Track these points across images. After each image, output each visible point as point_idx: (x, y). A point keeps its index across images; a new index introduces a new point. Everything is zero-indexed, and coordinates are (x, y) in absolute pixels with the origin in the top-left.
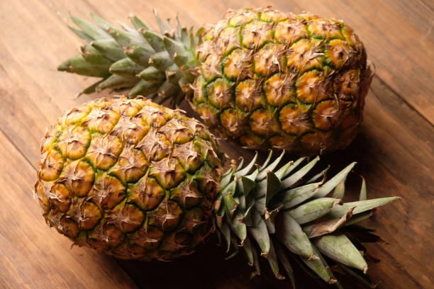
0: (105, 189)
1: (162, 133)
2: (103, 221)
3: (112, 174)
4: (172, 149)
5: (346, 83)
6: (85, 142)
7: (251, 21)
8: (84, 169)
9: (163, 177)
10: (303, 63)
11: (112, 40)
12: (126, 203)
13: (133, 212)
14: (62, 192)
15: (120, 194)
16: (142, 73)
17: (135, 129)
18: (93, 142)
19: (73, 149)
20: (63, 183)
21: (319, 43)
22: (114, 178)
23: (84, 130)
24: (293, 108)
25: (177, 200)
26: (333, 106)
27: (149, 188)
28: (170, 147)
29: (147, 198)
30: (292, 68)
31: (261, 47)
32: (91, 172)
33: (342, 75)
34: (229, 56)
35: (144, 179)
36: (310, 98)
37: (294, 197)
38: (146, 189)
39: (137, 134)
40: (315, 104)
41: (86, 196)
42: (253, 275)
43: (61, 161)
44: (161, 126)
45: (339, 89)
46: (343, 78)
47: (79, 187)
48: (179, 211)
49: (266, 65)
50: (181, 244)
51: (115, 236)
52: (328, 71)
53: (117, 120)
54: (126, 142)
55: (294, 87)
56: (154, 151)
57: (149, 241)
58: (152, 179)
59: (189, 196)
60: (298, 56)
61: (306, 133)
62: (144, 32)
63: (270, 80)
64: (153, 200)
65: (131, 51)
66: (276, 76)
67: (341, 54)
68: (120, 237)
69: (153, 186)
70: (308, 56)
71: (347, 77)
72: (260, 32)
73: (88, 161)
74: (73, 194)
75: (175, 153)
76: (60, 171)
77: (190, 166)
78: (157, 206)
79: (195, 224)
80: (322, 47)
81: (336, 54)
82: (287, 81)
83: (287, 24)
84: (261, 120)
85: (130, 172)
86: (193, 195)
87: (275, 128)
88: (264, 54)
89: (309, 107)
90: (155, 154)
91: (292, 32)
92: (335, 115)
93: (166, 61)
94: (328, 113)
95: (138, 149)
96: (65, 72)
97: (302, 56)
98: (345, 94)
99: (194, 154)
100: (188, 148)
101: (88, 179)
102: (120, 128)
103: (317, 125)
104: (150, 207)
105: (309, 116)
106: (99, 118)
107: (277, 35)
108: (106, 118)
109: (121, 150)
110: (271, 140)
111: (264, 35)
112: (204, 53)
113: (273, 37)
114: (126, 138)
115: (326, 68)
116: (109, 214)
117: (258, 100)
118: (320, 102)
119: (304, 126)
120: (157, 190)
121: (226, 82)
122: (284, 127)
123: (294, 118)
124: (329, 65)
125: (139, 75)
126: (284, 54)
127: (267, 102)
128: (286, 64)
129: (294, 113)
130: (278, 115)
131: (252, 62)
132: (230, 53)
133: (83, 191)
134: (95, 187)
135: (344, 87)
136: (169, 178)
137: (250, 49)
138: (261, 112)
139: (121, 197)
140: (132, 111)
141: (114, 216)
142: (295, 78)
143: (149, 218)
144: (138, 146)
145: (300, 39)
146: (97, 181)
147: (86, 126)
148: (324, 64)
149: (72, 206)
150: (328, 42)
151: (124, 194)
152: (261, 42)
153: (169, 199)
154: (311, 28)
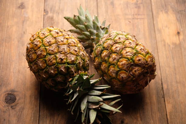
0: (41, 51)
1: (69, 48)
2: (35, 61)
3: (45, 49)
4: (68, 54)
5: (135, 70)
6: (46, 35)
7: (123, 35)
8: (40, 42)
9: (58, 58)
10: (126, 55)
11: (85, 19)
12: (44, 60)
13: (44, 63)
14: (31, 46)
15: (44, 56)
16: (84, 32)
17: (62, 41)
18: (48, 37)
19: (42, 35)
20: (33, 43)
21: (135, 52)
22: (45, 50)
23: (49, 32)
24: (114, 67)
25: (58, 68)
26: (126, 74)
27: (52, 59)
28: (68, 53)
29: (50, 62)
30: (121, 54)
31: (118, 43)
32: (41, 44)
33: (135, 67)
34: (108, 40)
35: (52, 56)
36: (120, 67)
37: (93, 92)
38: (51, 59)
39: (61, 43)
40: (121, 70)
41: (35, 50)
42: (68, 110)
43: (37, 37)
44: (71, 46)
45: (131, 70)
46: (135, 68)
47: (35, 47)
48: (56, 72)
49: (115, 49)
50: (52, 84)
51: (36, 68)
52: (131, 62)
53: (60, 36)
54: (56, 42)
55: (118, 61)
56: (62, 50)
57: (43, 76)
58: (55, 57)
59: (62, 69)
60: (126, 52)
61: (114, 78)
62: (94, 21)
63: (113, 54)
64: (51, 63)
65: (86, 24)
66: (116, 54)
67: (139, 60)
68: (37, 69)
69: (54, 59)
70: (128, 54)
71: (136, 68)
72: (121, 39)
73: (42, 41)
74: (33, 48)
75: (68, 55)
76: (34, 40)
77: (69, 61)
78: (51, 66)
79: (59, 80)
80: (135, 54)
81: (138, 59)
82: (117, 57)
83: (131, 41)
84: (104, 65)
85: (50, 51)
86: (64, 70)
87: (106, 71)
88: (117, 45)
89: (119, 69)
90: (62, 51)
91: (130, 44)
92: (125, 77)
93: (94, 33)
94: (123, 75)
95: (58, 47)
96: (66, 20)
97: (127, 52)
98: (132, 73)
99: (73, 59)
100: (73, 57)
101: (39, 46)
102: (58, 38)
103: (118, 77)
104: (49, 65)
105: (117, 73)
106: (55, 32)
107: (125, 42)
108: (58, 33)
109: (54, 44)
110: (105, 75)
111: (122, 40)
112: (104, 37)
113: (124, 43)
114: (57, 41)
115: (131, 60)
116: (38, 60)
117: (106, 58)
118: (123, 70)
119: (114, 75)
120: (54, 61)
121: (102, 47)
122: (109, 72)
123: (113, 70)
124: (133, 60)
125: (83, 32)
126: (123, 49)
127: (108, 61)
128: (121, 52)
129: (113, 69)
130: (109, 66)
131: (112, 46)
132: (109, 40)
133: (36, 48)
134: (39, 49)
135: (133, 71)
136: (60, 60)
137: (115, 41)
138: (105, 63)
139: (43, 57)
140: (67, 37)
141: (38, 62)
142: (120, 58)
143: (47, 68)
144: (59, 46)
145: (131, 47)
146: (40, 48)
147: (51, 32)
148: (131, 59)
149: (31, 52)
150: (138, 54)
151: (45, 56)
152: (119, 42)
153: (56, 66)
154: (137, 47)
